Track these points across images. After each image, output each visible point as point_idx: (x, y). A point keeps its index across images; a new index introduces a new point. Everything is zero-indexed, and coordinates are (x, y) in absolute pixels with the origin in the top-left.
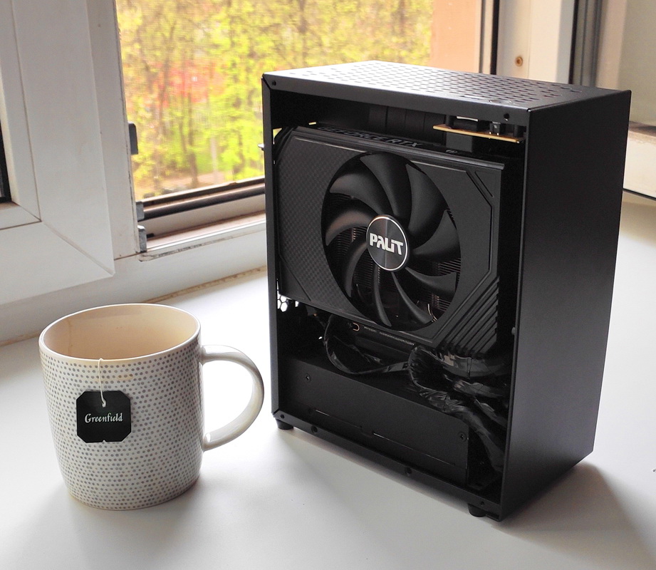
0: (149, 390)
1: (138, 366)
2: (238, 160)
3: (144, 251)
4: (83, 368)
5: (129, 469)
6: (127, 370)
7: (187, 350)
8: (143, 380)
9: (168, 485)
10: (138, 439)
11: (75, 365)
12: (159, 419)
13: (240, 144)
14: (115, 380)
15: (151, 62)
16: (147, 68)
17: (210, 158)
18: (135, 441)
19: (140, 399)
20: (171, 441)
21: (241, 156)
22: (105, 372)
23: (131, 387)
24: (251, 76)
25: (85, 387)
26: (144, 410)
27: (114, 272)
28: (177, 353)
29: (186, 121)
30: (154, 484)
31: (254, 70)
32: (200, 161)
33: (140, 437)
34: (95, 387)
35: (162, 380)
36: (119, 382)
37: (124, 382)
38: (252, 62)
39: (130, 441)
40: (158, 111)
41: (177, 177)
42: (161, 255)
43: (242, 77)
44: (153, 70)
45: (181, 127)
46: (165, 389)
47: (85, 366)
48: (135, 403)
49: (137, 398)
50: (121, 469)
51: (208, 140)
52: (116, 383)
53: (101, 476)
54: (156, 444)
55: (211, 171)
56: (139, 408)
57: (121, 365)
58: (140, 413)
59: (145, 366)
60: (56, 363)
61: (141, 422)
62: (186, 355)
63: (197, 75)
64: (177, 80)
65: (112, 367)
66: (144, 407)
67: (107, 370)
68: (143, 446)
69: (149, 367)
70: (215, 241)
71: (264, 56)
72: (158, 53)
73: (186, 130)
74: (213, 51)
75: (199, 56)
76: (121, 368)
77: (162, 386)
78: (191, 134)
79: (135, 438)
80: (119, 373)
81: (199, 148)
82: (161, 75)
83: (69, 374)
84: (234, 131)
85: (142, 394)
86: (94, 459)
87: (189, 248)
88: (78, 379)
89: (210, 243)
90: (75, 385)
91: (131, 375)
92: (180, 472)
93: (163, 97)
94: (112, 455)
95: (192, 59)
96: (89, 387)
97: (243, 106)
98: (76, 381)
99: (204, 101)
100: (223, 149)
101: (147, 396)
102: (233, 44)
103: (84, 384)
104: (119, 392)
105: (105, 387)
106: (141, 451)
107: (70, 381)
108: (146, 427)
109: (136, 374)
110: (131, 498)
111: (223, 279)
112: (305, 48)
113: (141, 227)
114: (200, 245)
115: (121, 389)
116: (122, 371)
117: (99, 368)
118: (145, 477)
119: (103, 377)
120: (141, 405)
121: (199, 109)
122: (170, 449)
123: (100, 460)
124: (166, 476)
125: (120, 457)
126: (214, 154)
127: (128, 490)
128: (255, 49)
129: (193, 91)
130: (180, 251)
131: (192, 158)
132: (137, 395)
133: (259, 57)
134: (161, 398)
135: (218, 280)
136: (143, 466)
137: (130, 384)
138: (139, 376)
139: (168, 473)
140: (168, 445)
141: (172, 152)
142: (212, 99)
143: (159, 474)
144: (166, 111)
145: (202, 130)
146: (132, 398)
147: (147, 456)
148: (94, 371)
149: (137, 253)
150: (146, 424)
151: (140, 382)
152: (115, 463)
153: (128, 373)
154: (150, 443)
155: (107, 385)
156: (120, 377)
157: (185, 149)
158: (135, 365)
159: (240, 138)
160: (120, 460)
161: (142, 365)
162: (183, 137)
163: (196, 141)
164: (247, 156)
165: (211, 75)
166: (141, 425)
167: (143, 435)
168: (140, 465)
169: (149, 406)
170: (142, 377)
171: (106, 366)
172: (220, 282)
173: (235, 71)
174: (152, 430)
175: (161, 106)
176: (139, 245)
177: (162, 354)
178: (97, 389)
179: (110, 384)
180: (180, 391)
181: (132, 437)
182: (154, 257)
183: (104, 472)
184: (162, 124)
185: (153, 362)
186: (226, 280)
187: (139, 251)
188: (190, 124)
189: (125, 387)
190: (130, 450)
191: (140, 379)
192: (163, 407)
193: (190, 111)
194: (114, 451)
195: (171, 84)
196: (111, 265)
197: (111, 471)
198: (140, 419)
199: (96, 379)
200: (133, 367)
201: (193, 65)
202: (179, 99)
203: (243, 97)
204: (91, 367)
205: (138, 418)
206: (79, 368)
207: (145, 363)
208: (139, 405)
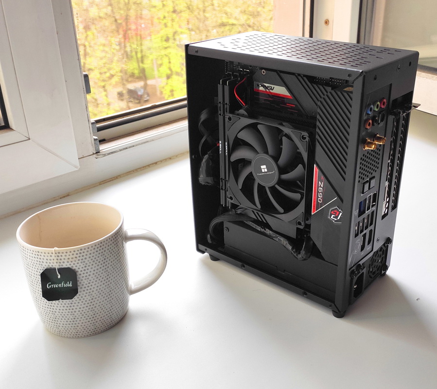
0: (89, 266)
1: (80, 251)
2: (169, 72)
3: (98, 152)
4: (43, 254)
5: (79, 314)
6: (73, 254)
7: (114, 237)
8: (84, 260)
9: (106, 321)
10: (83, 296)
11: (38, 252)
12: (97, 283)
13: (170, 62)
14: (66, 261)
15: (117, 17)
16: (116, 20)
17: (153, 70)
18: (82, 297)
19: (83, 272)
20: (106, 295)
21: (170, 69)
22: (58, 256)
23: (76, 264)
24: (174, 23)
25: (46, 266)
26: (87, 278)
27: (79, 167)
28: (107, 240)
29: (139, 50)
30: (97, 322)
31: (176, 20)
32: (148, 72)
33: (85, 295)
34: (52, 266)
35: (97, 258)
36: (68, 262)
37: (72, 262)
38: (174, 15)
39: (78, 298)
40: (123, 45)
41: (135, 82)
42: (109, 154)
43: (169, 24)
44: (119, 22)
45: (136, 53)
46: (100, 264)
47: (45, 253)
48: (80, 274)
49: (81, 271)
50: (74, 314)
51: (152, 60)
52: (66, 263)
53: (62, 319)
54: (96, 298)
55: (154, 78)
56: (83, 277)
57: (68, 252)
58: (84, 280)
59: (85, 251)
60: (27, 250)
61: (85, 285)
62: (113, 241)
63: (144, 24)
64: (133, 27)
65: (63, 253)
66: (86, 276)
67: (60, 255)
68: (88, 300)
69: (88, 251)
70: (142, 143)
71: (181, 12)
72: (122, 12)
73: (139, 55)
74: (153, 10)
75: (145, 12)
76: (69, 253)
77: (97, 262)
78: (142, 57)
79: (81, 295)
80: (68, 257)
81: (147, 65)
82: (124, 24)
83: (35, 257)
84: (166, 55)
85: (84, 268)
86: (56, 309)
87: (127, 148)
88: (41, 261)
89: (139, 144)
90: (39, 264)
91: (76, 257)
92: (113, 312)
93: (125, 37)
94: (67, 307)
95: (141, 14)
96: (49, 265)
97: (171, 41)
98: (40, 262)
99: (149, 38)
100: (161, 65)
101: (88, 269)
102: (164, 5)
103: (45, 264)
104: (69, 268)
105: (59, 266)
106: (86, 303)
107: (36, 262)
108: (89, 288)
109: (79, 257)
110: (82, 331)
111: (149, 166)
112: (205, 7)
113: (96, 138)
114: (133, 146)
115: (70, 266)
116: (69, 255)
117: (54, 254)
118: (90, 318)
119: (57, 259)
120: (84, 275)
121: (146, 43)
122: (106, 300)
123: (60, 310)
124: (104, 316)
125: (73, 307)
126: (155, 69)
127: (80, 327)
128: (176, 8)
129: (142, 33)
130: (120, 150)
131: (143, 71)
132: (81, 269)
133: (179, 13)
134: (97, 269)
135: (145, 167)
136: (88, 312)
137: (76, 263)
138: (81, 258)
139: (105, 314)
140: (104, 297)
141: (131, 68)
142: (153, 37)
143: (99, 315)
144: (128, 45)
145: (148, 55)
146: (78, 271)
147: (90, 306)
148: (51, 256)
149: (94, 154)
150: (88, 287)
151: (82, 261)
152: (70, 311)
153: (74, 256)
154: (92, 298)
155: (61, 264)
156: (69, 259)
157: (139, 66)
158: (78, 251)
159: (169, 59)
160: (73, 309)
161: (83, 251)
162: (137, 58)
163: (146, 61)
164: (174, 69)
165: (152, 24)
166: (85, 287)
167: (86, 293)
168: (86, 311)
169: (90, 275)
170: (83, 258)
171: (59, 253)
172: (147, 167)
173: (165, 21)
174: (92, 289)
175: (125, 42)
176: (94, 149)
177: (96, 242)
178: (54, 267)
179: (62, 264)
180: (111, 264)
181: (80, 295)
182: (105, 155)
183: (63, 317)
184: (126, 52)
185: (90, 248)
186: (150, 166)
187: (95, 152)
188: (142, 51)
189: (72, 265)
190: (79, 303)
191: (82, 259)
192: (99, 275)
193: (141, 45)
194: (68, 304)
195: (130, 29)
196: (77, 162)
197: (68, 316)
198: (84, 284)
199: (53, 261)
200: (77, 252)
201: (141, 18)
202: (135, 37)
203: (171, 36)
204: (48, 253)
205: (82, 283)
206: (41, 254)
207: (85, 249)
208: (82, 275)
